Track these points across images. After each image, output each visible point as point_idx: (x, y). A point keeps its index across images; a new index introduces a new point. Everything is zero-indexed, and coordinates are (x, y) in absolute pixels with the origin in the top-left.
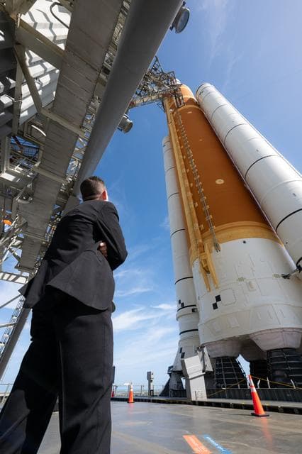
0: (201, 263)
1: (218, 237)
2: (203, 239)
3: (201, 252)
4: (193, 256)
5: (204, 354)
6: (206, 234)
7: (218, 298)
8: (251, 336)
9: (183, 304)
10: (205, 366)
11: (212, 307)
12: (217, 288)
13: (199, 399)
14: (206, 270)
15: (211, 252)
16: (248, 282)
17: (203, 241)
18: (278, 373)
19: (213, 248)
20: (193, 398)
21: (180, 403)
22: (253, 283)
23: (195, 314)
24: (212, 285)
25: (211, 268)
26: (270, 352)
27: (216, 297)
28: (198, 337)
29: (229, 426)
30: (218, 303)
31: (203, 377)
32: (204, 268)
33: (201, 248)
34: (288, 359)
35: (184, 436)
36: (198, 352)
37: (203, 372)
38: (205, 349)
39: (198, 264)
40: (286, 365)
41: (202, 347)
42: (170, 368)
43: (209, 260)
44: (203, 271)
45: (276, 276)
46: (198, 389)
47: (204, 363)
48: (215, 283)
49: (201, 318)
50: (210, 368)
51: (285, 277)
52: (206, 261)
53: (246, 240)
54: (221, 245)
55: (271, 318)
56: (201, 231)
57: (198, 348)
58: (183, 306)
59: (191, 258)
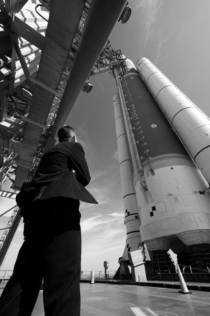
0: (141, 183)
1: (153, 165)
3: (141, 176)
5: (144, 248)
6: (145, 163)
7: (154, 208)
8: (177, 236)
10: (145, 257)
11: (150, 215)
12: (153, 201)
13: (141, 281)
14: (145, 189)
15: (148, 175)
16: (175, 196)
17: (142, 167)
18: (197, 262)
19: (150, 173)
22: (179, 198)
23: (137, 220)
24: (149, 199)
25: (149, 187)
27: (152, 208)
28: (140, 236)
29: (163, 301)
30: (154, 212)
31: (144, 265)
32: (144, 187)
33: (141, 173)
34: (205, 252)
35: (131, 308)
36: (140, 247)
37: (144, 261)
38: (145, 245)
40: (203, 256)
41: (143, 243)
42: (120, 258)
43: (147, 182)
44: (143, 189)
45: (195, 192)
46: (140, 274)
47: (144, 255)
48: (151, 196)
49: (142, 223)
50: (148, 259)
51: (201, 193)
52: (145, 182)
53: (173, 167)
54: (155, 171)
55: (191, 222)
56: (141, 161)
57: (140, 244)
58: (129, 214)
59: (134, 180)
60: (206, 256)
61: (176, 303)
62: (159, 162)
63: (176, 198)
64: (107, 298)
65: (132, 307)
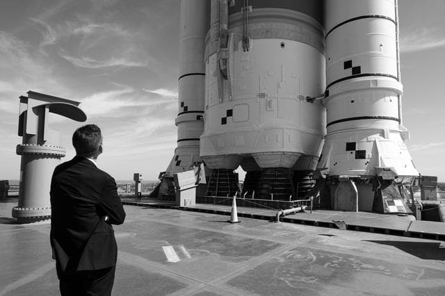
0: (219, 61)
1: (253, 27)
2: (229, 24)
3: (222, 46)
4: (210, 47)
5: (200, 169)
6: (237, 16)
7: (230, 113)
8: (253, 155)
9: (186, 108)
10: (198, 180)
11: (221, 122)
12: (231, 100)
13: (188, 206)
14: (224, 75)
15: (235, 49)
16: (268, 100)
17: (229, 27)
18: (265, 186)
19: (240, 44)
20: (182, 205)
21: (168, 207)
22: (274, 103)
23: (199, 123)
24: (226, 95)
25: (231, 74)
26: (266, 169)
28: (198, 147)
30: (228, 118)
31: (195, 189)
32: (221, 71)
33: (224, 38)
34: (279, 176)
35: (163, 247)
36: (194, 167)
37: (196, 184)
38: (202, 165)
39: (215, 62)
41: (199, 163)
42: (161, 174)
43: (231, 62)
44: (219, 73)
45: (301, 98)
46: (188, 197)
47: (198, 176)
48: (230, 93)
49: (206, 129)
50: (203, 181)
51: (310, 100)
52: (225, 61)
53: (286, 42)
54: (252, 42)
55: (277, 142)
56: (229, 9)
57: (195, 163)
58: (186, 110)
59: (207, 48)
60: (278, 181)
61: (215, 238)
62: (264, 24)
63: (269, 104)
64: (135, 234)
65: (166, 245)
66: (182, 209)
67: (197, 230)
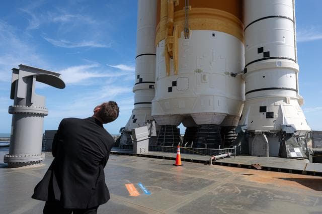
0: (166, 45)
1: (192, 21)
2: (175, 18)
3: (169, 35)
4: (159, 35)
5: (152, 125)
6: (180, 13)
7: (174, 84)
8: (191, 115)
9: (141, 80)
10: (151, 133)
11: (168, 90)
12: (176, 74)
13: (143, 153)
14: (170, 55)
15: (179, 36)
16: (203, 74)
17: (174, 21)
18: (201, 138)
19: (183, 33)
20: (138, 152)
21: (127, 154)
22: (207, 77)
23: (151, 91)
24: (172, 70)
25: (175, 55)
26: (201, 126)
27: (173, 82)
28: (150, 108)
29: (156, 175)
30: (171, 86)
31: (148, 140)
32: (168, 53)
33: (171, 29)
34: (211, 130)
35: (126, 185)
36: (147, 123)
37: (149, 136)
38: (154, 122)
39: (164, 45)
40: (207, 134)
41: (151, 121)
43: (175, 46)
44: (167, 54)
45: (227, 73)
46: (143, 147)
47: (151, 131)
48: (175, 67)
49: (156, 95)
50: (154, 134)
51: (233, 75)
52: (171, 45)
53: (216, 33)
54: (191, 32)
55: (210, 105)
57: (148, 121)
58: (141, 81)
60: (210, 134)
61: (165, 178)
62: (200, 20)
63: (204, 77)
65: (127, 183)
66: (138, 155)
67: (151, 172)
